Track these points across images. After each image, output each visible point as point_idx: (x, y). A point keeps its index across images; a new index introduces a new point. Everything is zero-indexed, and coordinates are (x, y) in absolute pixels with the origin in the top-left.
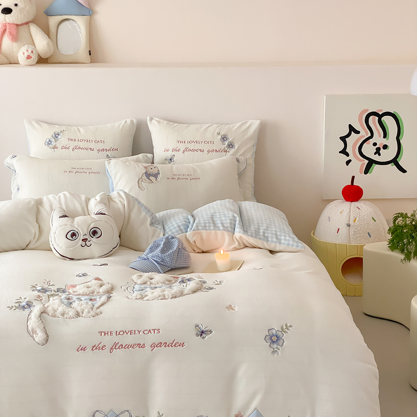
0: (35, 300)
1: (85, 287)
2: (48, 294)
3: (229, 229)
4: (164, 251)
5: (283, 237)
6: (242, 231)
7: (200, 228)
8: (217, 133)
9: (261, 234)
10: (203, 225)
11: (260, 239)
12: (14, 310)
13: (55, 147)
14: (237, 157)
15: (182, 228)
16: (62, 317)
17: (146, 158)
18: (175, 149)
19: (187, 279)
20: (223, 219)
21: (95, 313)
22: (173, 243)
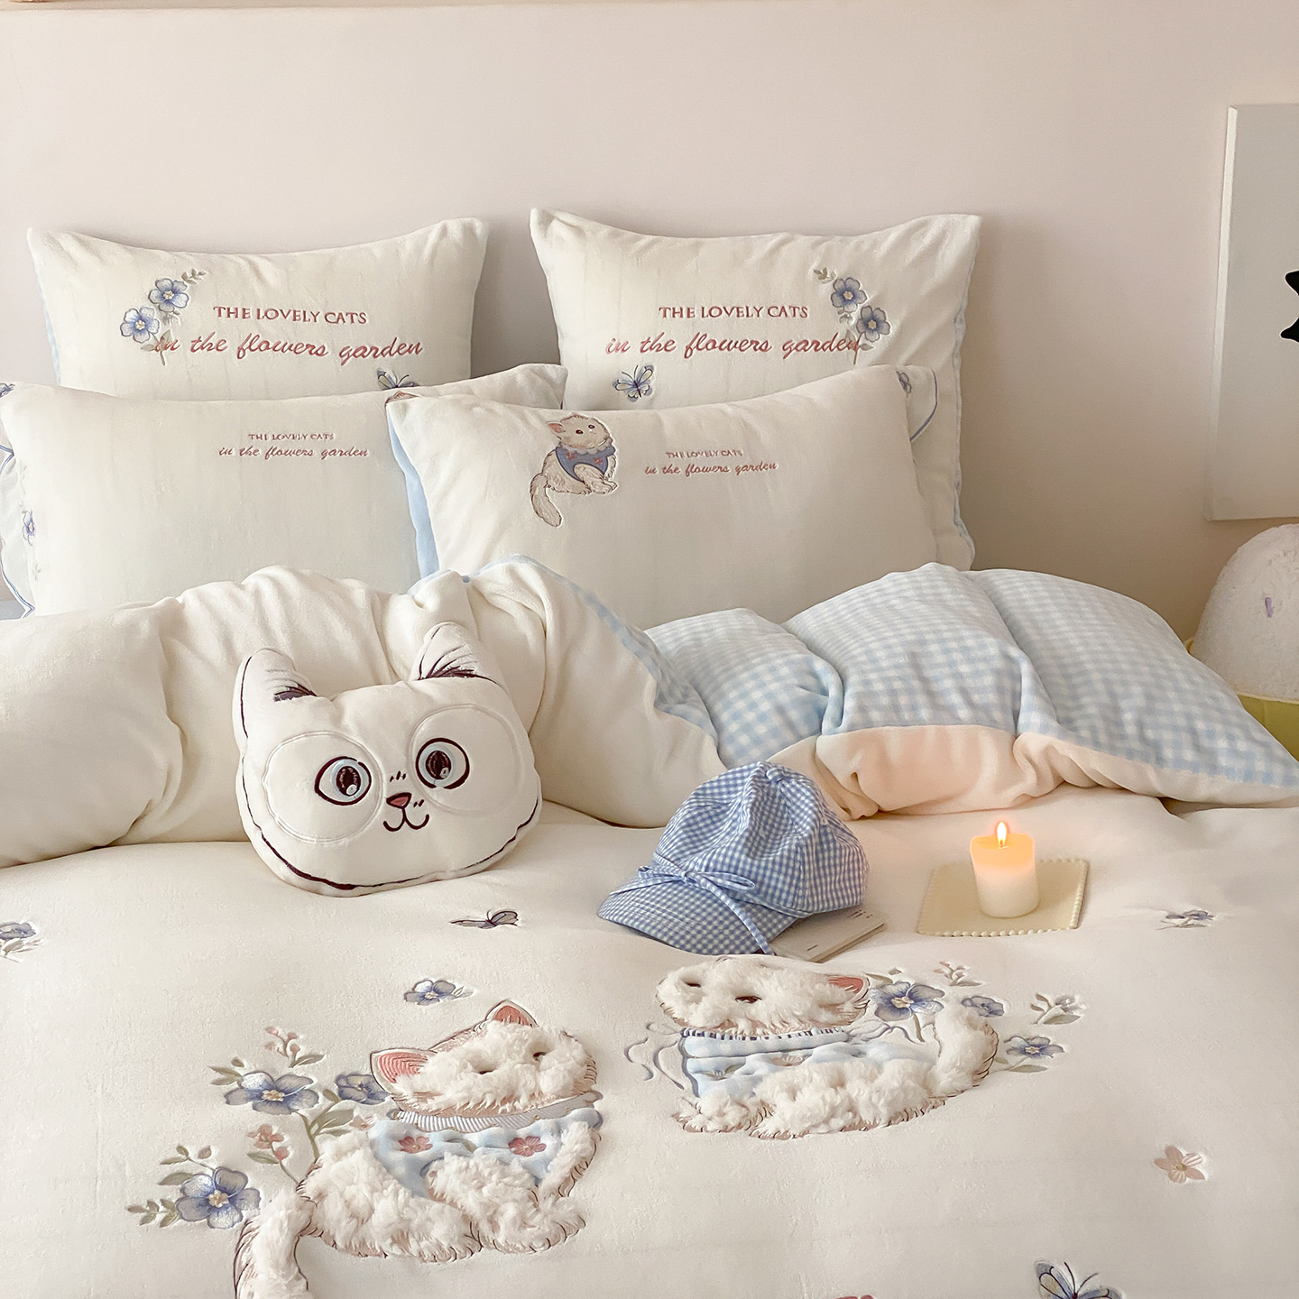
0: (252, 1155)
1: (465, 1067)
2: (302, 1112)
3: (997, 715)
4: (759, 843)
5: (1222, 744)
6: (1055, 724)
7: (875, 715)
8: (816, 272)
9: (1131, 730)
10: (885, 701)
11: (1130, 754)
12: (163, 1223)
13: (164, 345)
14: (900, 367)
15: (794, 715)
16: (399, 1252)
17: (540, 381)
18: (652, 340)
19: (903, 987)
20: (964, 669)
21: (554, 1222)
22: (788, 799)
